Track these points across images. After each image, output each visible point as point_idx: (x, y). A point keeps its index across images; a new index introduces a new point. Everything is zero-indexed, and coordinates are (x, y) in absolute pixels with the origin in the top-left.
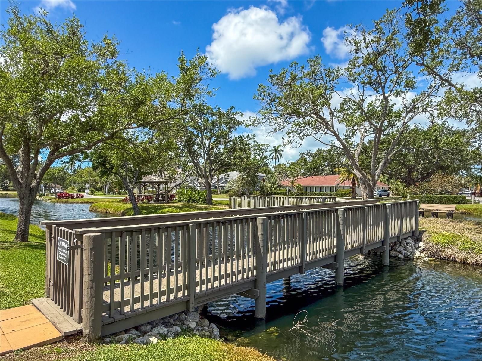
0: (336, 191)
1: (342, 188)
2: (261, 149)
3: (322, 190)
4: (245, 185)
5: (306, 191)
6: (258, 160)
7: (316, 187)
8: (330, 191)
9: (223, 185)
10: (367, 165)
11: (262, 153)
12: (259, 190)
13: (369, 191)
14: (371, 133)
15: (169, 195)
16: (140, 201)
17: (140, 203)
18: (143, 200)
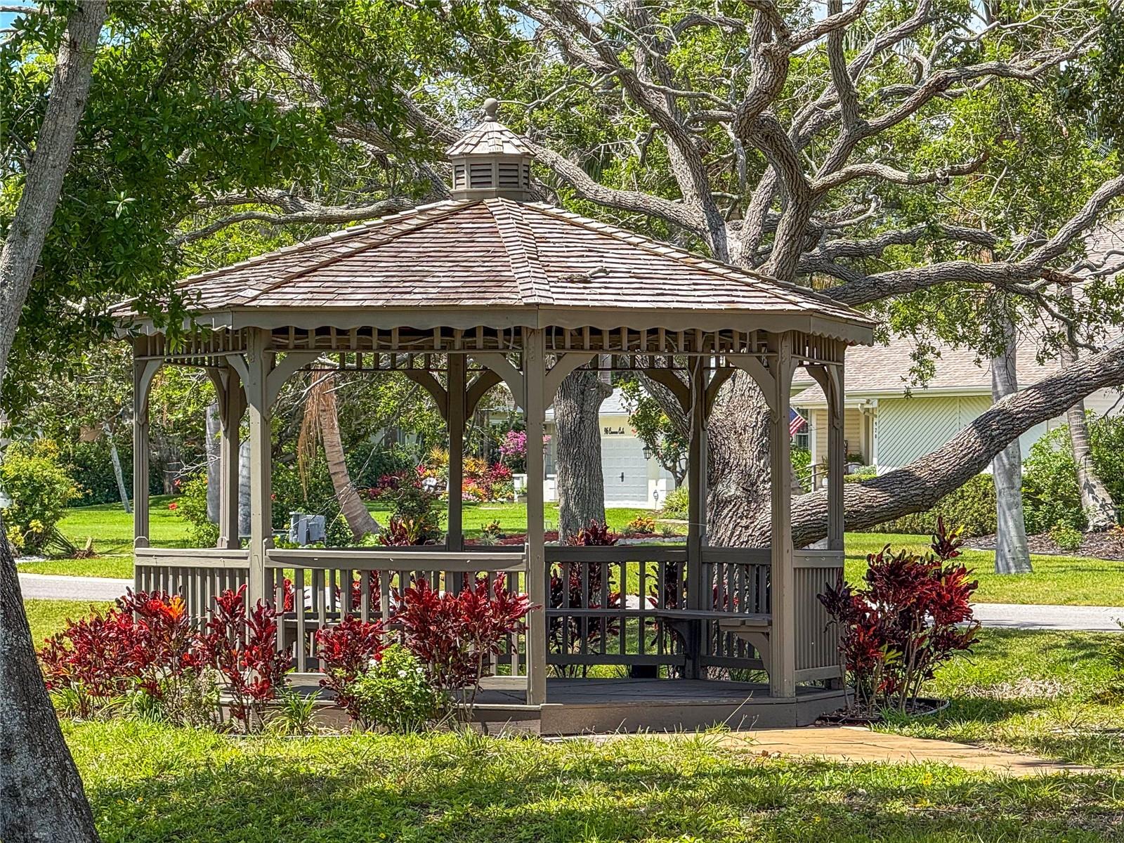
15: (856, 576)
16: (297, 677)
17: (296, 712)
18: (354, 663)
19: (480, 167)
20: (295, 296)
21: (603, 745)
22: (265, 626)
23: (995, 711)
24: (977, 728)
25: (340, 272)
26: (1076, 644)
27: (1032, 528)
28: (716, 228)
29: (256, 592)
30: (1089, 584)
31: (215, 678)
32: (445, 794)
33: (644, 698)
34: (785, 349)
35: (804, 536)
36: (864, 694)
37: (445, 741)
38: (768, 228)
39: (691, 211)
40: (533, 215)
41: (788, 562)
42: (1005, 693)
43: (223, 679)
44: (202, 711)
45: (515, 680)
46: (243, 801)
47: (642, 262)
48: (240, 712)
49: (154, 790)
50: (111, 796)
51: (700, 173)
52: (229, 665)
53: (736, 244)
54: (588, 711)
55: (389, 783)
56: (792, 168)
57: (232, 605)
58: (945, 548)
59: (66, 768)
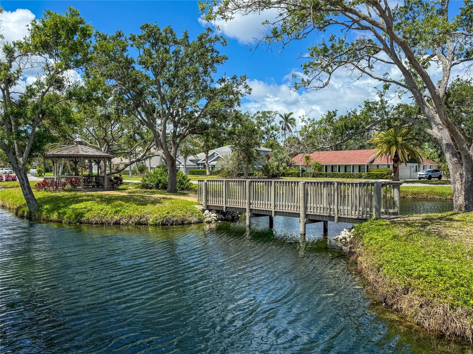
0: (367, 172)
1: (376, 167)
2: (267, 117)
3: (348, 170)
4: (242, 162)
5: (326, 171)
6: (263, 131)
7: (339, 166)
8: (360, 171)
9: (214, 163)
10: (416, 134)
11: (268, 122)
12: (262, 169)
13: (467, 170)
14: (463, 59)
15: (112, 178)
16: (59, 187)
17: (59, 191)
18: (65, 186)
19: (77, 142)
20: (59, 153)
21: (88, 193)
22: (56, 183)
23: (125, 189)
24: (123, 191)
25: (64, 151)
26: (135, 184)
27: (133, 174)
28: (101, 148)
29: (55, 180)
30: (137, 179)
31: (51, 188)
32: (71, 198)
33: (94, 189)
34: (106, 158)
35: (108, 175)
36: (113, 188)
37: (73, 193)
38: (106, 148)
39: (99, 146)
40: (82, 146)
41: (106, 177)
42: (128, 188)
43: (52, 188)
44: (50, 191)
45: (80, 187)
46: (52, 199)
47: (92, 151)
48: (54, 191)
49: (44, 198)
50: (39, 199)
51: (99, 143)
52: (53, 187)
53: (103, 149)
54: (87, 190)
55: (66, 197)
56: (108, 143)
57: (53, 181)
58: (120, 176)
59: (33, 196)
